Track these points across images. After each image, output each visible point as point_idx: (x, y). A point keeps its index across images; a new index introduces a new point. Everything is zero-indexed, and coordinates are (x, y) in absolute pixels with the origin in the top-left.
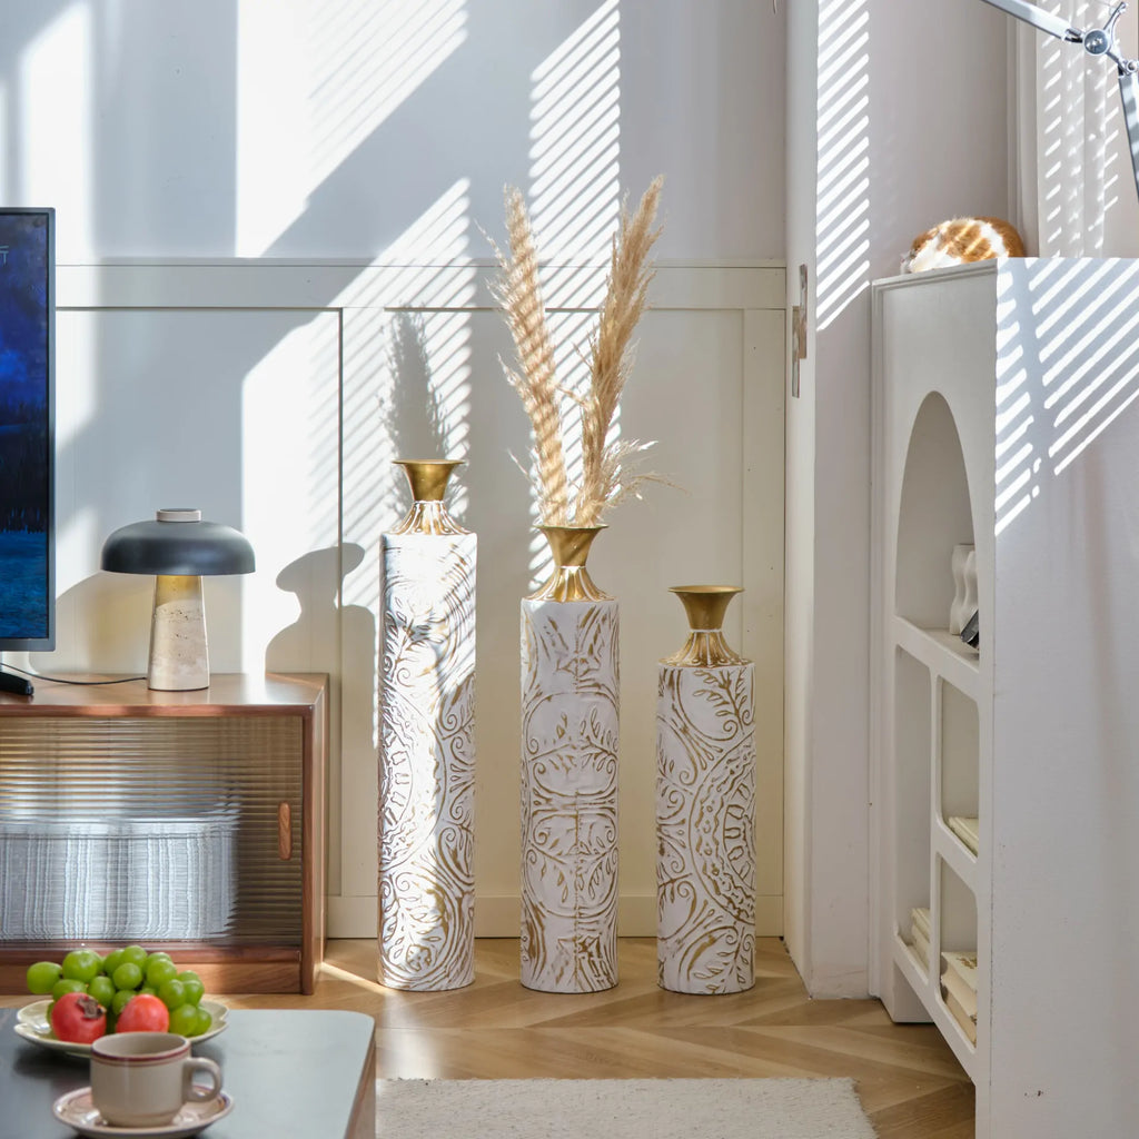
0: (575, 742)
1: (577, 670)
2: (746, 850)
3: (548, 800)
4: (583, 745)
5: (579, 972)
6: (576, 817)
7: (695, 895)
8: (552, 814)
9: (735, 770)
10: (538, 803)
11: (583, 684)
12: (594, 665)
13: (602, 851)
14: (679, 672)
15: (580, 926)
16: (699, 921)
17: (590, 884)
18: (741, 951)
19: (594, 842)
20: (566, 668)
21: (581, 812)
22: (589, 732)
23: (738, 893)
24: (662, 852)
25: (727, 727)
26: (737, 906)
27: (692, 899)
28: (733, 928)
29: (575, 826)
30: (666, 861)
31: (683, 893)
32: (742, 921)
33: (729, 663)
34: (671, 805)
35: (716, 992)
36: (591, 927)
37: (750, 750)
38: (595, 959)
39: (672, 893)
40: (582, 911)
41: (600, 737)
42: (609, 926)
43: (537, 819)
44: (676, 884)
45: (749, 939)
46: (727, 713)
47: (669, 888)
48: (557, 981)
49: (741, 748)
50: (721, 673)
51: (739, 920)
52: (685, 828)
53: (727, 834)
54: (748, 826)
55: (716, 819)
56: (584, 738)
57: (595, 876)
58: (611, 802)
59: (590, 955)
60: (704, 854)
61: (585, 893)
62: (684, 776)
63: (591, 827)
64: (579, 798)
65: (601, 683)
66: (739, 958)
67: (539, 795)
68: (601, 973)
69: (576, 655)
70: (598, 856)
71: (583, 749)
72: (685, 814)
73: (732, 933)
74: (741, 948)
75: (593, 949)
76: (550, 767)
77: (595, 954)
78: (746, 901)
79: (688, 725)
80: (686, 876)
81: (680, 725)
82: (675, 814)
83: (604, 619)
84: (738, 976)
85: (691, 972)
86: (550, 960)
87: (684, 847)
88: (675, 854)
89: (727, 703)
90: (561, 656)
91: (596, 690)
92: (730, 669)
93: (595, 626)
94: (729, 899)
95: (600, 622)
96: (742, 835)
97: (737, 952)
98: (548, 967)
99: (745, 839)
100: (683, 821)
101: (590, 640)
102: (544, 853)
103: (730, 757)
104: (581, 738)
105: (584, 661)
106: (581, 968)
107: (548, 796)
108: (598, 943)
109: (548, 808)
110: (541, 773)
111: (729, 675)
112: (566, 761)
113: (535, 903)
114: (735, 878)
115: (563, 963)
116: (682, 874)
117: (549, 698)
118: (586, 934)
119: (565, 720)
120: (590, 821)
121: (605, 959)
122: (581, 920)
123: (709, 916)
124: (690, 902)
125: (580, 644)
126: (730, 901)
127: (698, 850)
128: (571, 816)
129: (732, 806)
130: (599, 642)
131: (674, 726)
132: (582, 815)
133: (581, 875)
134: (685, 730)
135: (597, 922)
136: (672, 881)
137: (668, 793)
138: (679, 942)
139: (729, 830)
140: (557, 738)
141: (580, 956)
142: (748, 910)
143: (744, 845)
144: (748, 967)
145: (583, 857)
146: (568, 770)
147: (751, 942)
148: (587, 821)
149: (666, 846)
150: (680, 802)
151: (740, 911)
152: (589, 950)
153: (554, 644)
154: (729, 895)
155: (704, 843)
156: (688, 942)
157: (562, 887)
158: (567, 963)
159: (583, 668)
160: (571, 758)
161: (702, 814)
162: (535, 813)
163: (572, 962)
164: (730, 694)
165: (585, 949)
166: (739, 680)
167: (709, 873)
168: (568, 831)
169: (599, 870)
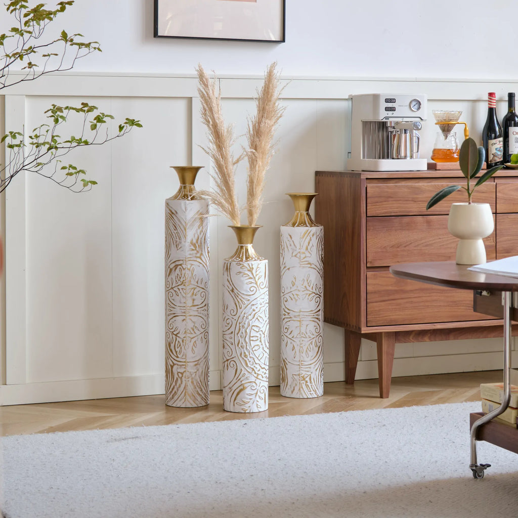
0: (299, 288)
1: (300, 257)
2: (261, 347)
3: (288, 313)
4: (303, 290)
5: (301, 389)
6: (300, 321)
7: (237, 366)
8: (290, 319)
9: (255, 309)
10: (285, 315)
11: (302, 263)
12: (308, 255)
13: (312, 337)
14: (230, 263)
15: (302, 369)
16: (238, 378)
17: (307, 351)
18: (259, 393)
19: (308, 332)
20: (295, 256)
21: (302, 319)
22: (306, 284)
23: (257, 366)
24: (224, 347)
25: (252, 289)
26: (257, 372)
27: (236, 368)
28: (255, 382)
29: (299, 325)
30: (225, 351)
31: (232, 365)
32: (260, 379)
33: (254, 259)
34: (227, 325)
35: (246, 412)
36: (307, 370)
37: (263, 300)
38: (309, 384)
39: (227, 366)
40: (302, 362)
41: (311, 287)
42: (316, 370)
43: (284, 322)
44: (229, 361)
45: (263, 388)
46: (252, 283)
47: (226, 363)
48: (292, 392)
49: (258, 299)
50: (248, 264)
51: (258, 379)
52: (232, 335)
53: (251, 339)
54: (263, 336)
55: (246, 332)
56: (303, 287)
57: (309, 347)
58: (317, 315)
59: (307, 382)
60: (240, 347)
61: (304, 355)
62: (232, 311)
63: (307, 325)
64: (301, 313)
65: (312, 263)
66: (257, 396)
67: (285, 311)
68: (311, 390)
69: (300, 250)
70: (310, 339)
71: (303, 291)
72: (232, 329)
73: (254, 384)
74: (259, 392)
75: (308, 379)
76: (289, 299)
77: (309, 381)
78: (261, 370)
79: (234, 288)
80: (233, 358)
81: (231, 288)
82: (229, 329)
83: (313, 235)
84: (257, 405)
85: (235, 402)
86: (289, 384)
87: (232, 344)
88: (229, 348)
89: (252, 278)
90: (293, 250)
91: (309, 266)
92: (253, 262)
93: (309, 238)
94: (253, 369)
95: (311, 236)
96: (259, 340)
97: (257, 393)
98: (288, 386)
99: (261, 341)
100: (232, 332)
101: (306, 243)
102: (287, 337)
103: (252, 303)
104: (302, 286)
105: (304, 253)
106: (302, 387)
107: (288, 311)
108: (310, 377)
109: (289, 317)
110: (286, 301)
111: (252, 265)
112: (296, 296)
113: (284, 358)
114: (256, 359)
115: (294, 385)
116: (232, 357)
117: (289, 269)
118: (304, 373)
119: (295, 278)
120: (308, 323)
121: (313, 384)
122: (302, 366)
123: (243, 376)
124: (235, 369)
125: (302, 245)
126: (253, 370)
127: (238, 346)
128: (298, 321)
129: (254, 326)
130: (311, 245)
131: (228, 288)
132: (303, 320)
133: (302, 347)
134: (233, 291)
135: (310, 368)
136: (227, 360)
137: (226, 320)
138: (230, 388)
139: (253, 337)
140: (292, 286)
141: (302, 382)
142: (263, 374)
143: (260, 344)
144: (263, 401)
145: (304, 339)
146: (296, 300)
147: (265, 389)
148: (305, 323)
149: (225, 345)
150: (231, 324)
151: (258, 375)
152: (306, 379)
153: (291, 245)
154: (252, 367)
155: (240, 342)
156: (234, 388)
157: (294, 351)
158: (296, 385)
159: (303, 256)
160: (297, 295)
161: (240, 329)
162: (284, 319)
163: (298, 384)
164: (252, 274)
165: (304, 379)
166: (258, 267)
167: (243, 357)
168: (296, 327)
169: (311, 345)
